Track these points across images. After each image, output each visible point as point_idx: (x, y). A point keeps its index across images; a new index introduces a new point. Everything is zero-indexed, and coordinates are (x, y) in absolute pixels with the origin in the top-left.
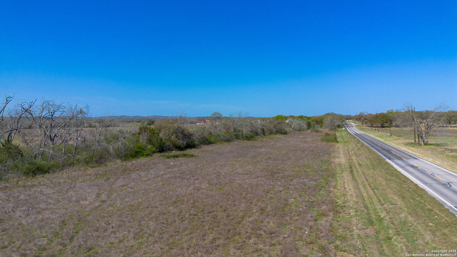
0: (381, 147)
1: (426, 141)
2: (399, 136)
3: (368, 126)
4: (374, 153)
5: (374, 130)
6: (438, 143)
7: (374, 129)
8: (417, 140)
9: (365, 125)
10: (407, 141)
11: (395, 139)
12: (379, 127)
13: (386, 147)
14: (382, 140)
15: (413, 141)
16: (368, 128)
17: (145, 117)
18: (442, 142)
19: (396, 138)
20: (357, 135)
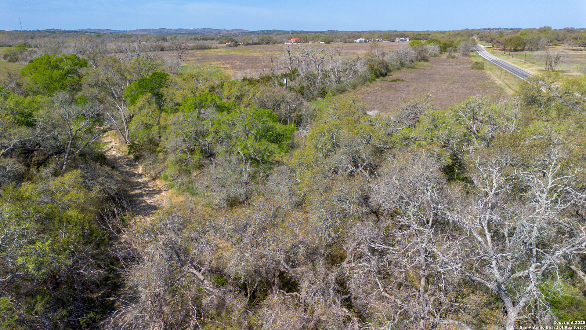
0: (521, 74)
1: (554, 68)
2: (533, 63)
3: (500, 50)
4: (518, 78)
5: (508, 55)
6: (563, 70)
7: (508, 53)
8: (548, 67)
9: (496, 48)
10: (540, 68)
11: (530, 66)
12: (512, 51)
13: (525, 74)
14: (519, 67)
15: (544, 68)
16: (500, 51)
17: (191, 30)
18: (567, 69)
19: (530, 64)
20: (493, 60)
